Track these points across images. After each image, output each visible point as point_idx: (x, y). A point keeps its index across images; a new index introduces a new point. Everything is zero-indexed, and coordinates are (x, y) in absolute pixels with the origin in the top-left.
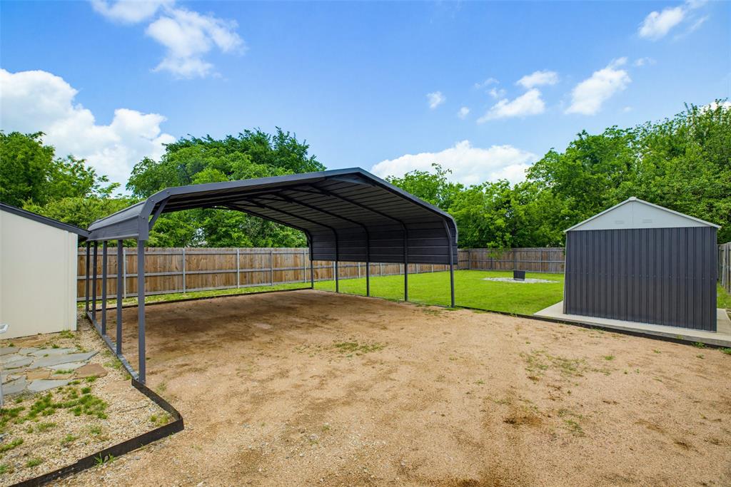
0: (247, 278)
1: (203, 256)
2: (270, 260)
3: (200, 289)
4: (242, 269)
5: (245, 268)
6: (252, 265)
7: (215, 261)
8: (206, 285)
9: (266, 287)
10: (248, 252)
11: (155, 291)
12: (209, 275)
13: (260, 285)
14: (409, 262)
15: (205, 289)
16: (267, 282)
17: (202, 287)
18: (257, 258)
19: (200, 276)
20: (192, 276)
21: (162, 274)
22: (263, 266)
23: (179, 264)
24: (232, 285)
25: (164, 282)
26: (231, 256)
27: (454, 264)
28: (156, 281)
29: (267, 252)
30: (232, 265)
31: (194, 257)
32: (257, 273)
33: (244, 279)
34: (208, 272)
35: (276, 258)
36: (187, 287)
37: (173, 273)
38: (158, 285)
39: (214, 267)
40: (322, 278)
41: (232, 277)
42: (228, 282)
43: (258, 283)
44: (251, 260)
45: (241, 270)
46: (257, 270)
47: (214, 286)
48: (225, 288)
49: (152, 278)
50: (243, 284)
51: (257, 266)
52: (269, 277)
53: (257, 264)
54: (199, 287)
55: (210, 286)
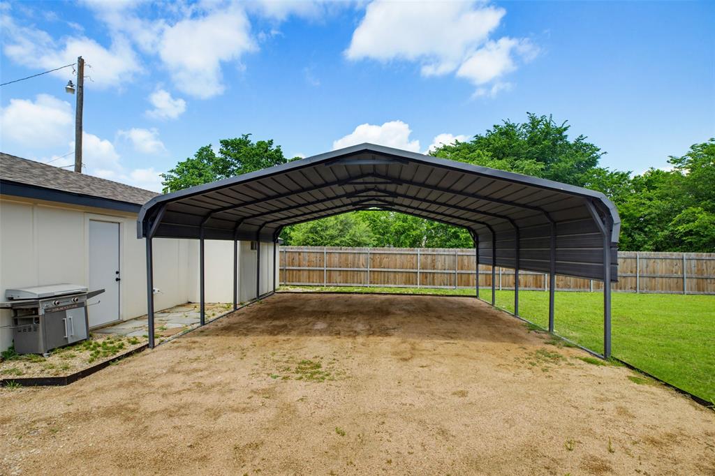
0: (428, 278)
1: (386, 256)
2: (454, 261)
3: (383, 285)
4: (423, 269)
5: (426, 269)
6: (434, 266)
7: (396, 260)
8: (388, 283)
9: (450, 290)
10: (430, 253)
11: (346, 283)
12: (390, 274)
13: (442, 287)
14: (556, 273)
15: (386, 285)
16: (450, 285)
17: (384, 284)
18: (439, 259)
19: (383, 273)
20: (376, 274)
21: (352, 269)
22: (447, 267)
23: (365, 262)
24: (413, 284)
25: (353, 276)
26: (412, 256)
27: (611, 280)
28: (347, 275)
29: (451, 253)
30: (413, 264)
31: (378, 256)
32: (439, 275)
33: (425, 280)
34: (389, 270)
35: (462, 260)
36: (371, 283)
37: (361, 269)
38: (349, 279)
39: (396, 265)
40: (526, 286)
41: (412, 277)
42: (408, 282)
43: (441, 285)
44: (433, 261)
45: (422, 271)
46: (439, 271)
47: (395, 284)
48: (405, 286)
49: (345, 273)
50: (423, 285)
51: (440, 267)
52: (453, 279)
53: (439, 265)
54: (381, 284)
55: (391, 284)
